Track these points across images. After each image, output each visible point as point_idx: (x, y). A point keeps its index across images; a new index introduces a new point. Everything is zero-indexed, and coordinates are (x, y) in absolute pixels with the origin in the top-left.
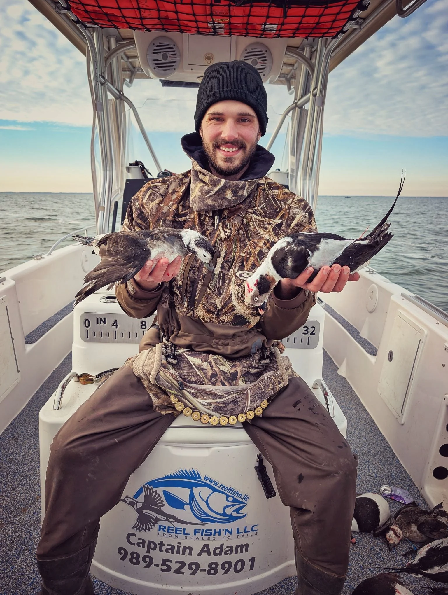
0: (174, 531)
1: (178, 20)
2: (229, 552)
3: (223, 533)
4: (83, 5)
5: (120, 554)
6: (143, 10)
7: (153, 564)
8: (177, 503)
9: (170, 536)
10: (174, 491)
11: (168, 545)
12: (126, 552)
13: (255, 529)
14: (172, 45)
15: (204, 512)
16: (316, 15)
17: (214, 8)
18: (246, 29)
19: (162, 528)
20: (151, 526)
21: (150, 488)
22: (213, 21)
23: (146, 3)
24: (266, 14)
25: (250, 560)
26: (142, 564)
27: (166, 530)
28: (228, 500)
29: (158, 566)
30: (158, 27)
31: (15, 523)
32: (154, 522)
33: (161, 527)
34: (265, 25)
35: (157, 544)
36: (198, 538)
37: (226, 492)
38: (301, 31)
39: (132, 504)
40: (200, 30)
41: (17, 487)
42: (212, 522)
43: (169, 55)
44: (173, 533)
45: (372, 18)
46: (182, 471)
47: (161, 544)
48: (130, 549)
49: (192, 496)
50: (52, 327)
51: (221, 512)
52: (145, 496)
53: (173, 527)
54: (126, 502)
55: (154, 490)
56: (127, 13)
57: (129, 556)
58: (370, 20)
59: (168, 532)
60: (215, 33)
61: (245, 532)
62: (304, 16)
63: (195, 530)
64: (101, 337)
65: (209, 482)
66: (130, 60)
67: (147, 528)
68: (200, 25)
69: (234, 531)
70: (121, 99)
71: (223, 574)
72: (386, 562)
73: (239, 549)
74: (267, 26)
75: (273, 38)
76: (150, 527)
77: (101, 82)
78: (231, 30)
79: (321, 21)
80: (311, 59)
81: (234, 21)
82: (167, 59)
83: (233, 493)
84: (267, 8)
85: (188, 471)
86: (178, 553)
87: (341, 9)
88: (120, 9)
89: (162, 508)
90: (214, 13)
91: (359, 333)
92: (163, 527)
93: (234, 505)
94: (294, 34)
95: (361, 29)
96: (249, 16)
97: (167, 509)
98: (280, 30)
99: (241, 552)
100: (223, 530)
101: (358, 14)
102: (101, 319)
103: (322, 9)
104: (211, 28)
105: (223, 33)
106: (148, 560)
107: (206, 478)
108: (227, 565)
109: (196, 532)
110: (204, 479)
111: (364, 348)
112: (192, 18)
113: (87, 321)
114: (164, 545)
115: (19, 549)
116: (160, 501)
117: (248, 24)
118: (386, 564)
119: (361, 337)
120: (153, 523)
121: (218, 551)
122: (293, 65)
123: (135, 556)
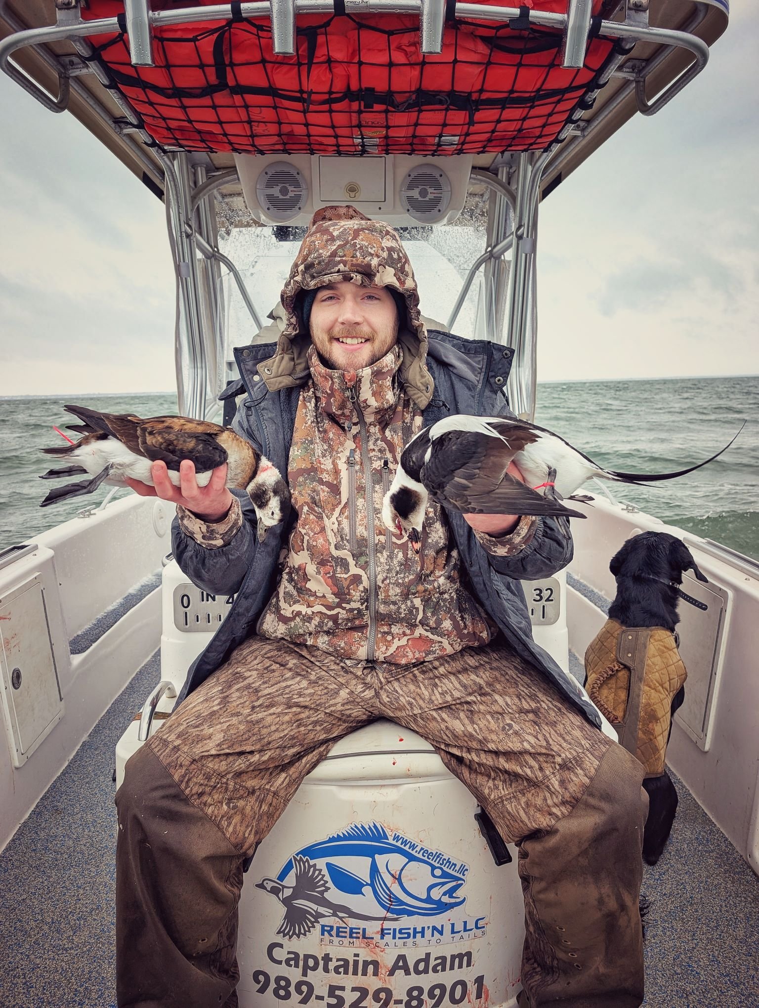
0: (348, 935)
1: (309, 136)
2: (439, 968)
3: (428, 933)
4: (164, 119)
5: (258, 982)
6: (256, 124)
7: (314, 996)
8: (350, 885)
9: (341, 943)
10: (345, 863)
11: (338, 960)
12: (267, 977)
13: (480, 924)
14: (295, 174)
15: (397, 898)
16: (518, 118)
17: (363, 115)
18: (411, 144)
19: (326, 931)
20: (309, 928)
21: (305, 860)
22: (362, 134)
23: (260, 113)
24: (442, 122)
25: (476, 981)
26: (296, 997)
27: (334, 932)
28: (434, 876)
29: (321, 998)
30: (277, 147)
31: (72, 948)
32: (313, 920)
33: (326, 928)
34: (440, 136)
35: (320, 959)
36: (387, 945)
37: (430, 861)
38: (494, 143)
39: (275, 891)
40: (341, 148)
41: (70, 889)
42: (410, 914)
43: (290, 188)
44: (346, 937)
45: (600, 120)
46: (356, 827)
47: (327, 958)
48: (274, 971)
49: (374, 870)
50: (112, 626)
51: (424, 896)
52: (296, 875)
53: (344, 925)
54: (265, 888)
55: (311, 864)
56: (230, 129)
57: (273, 985)
58: (597, 122)
60: (363, 152)
61: (465, 930)
62: (499, 121)
63: (383, 930)
64: (209, 622)
65: (401, 844)
66: (226, 200)
67: (302, 931)
68: (342, 141)
69: (447, 930)
70: (216, 259)
73: (457, 960)
74: (443, 138)
75: (452, 155)
76: (307, 929)
77: (186, 233)
78: (388, 146)
79: (524, 127)
80: (509, 184)
81: (392, 133)
82: (287, 194)
83: (441, 862)
84: (444, 112)
85: (367, 827)
86: (355, 973)
87: (554, 109)
88: (221, 123)
89: (326, 895)
90: (363, 123)
92: (329, 928)
93: (443, 884)
94: (484, 147)
95: (584, 136)
96: (416, 125)
97: (335, 895)
98: (463, 144)
99: (460, 966)
100: (429, 928)
101: (579, 114)
103: (527, 110)
104: (358, 145)
105: (377, 152)
106: (304, 988)
107: (397, 838)
108: (437, 992)
109: (383, 933)
110: (394, 840)
112: (330, 131)
113: (185, 598)
114: (331, 960)
115: (81, 989)
116: (322, 882)
117: (414, 136)
120: (312, 923)
121: (421, 966)
122: (482, 195)
123: (283, 983)
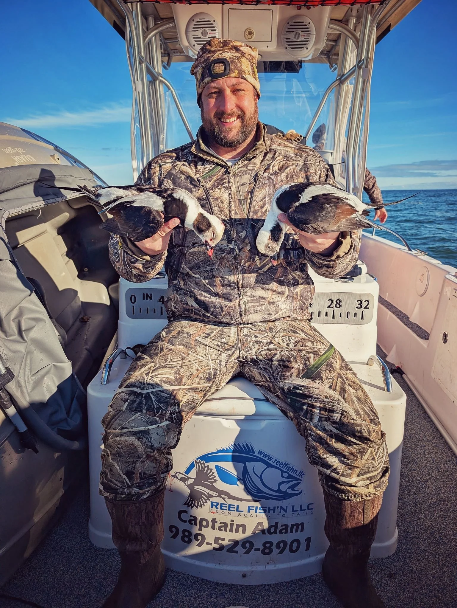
0: (227, 508)
2: (284, 531)
3: (277, 510)
5: (172, 532)
7: (205, 543)
8: (229, 479)
9: (223, 513)
10: (226, 465)
11: (221, 523)
12: (177, 530)
13: (310, 507)
14: (212, 21)
15: (258, 489)
19: (214, 505)
20: (203, 503)
21: (202, 462)
25: (306, 540)
26: (194, 543)
27: (219, 507)
28: (283, 477)
29: (210, 544)
32: (206, 498)
33: (214, 504)
35: (210, 521)
36: (251, 516)
37: (281, 468)
39: (183, 480)
42: (267, 498)
43: (209, 31)
44: (226, 510)
46: (235, 444)
47: (214, 521)
48: (182, 526)
49: (245, 472)
51: (276, 488)
52: (197, 471)
53: (226, 503)
54: (177, 478)
55: (206, 465)
57: (181, 534)
59: (221, 509)
61: (301, 510)
63: (249, 507)
64: (148, 313)
65: (263, 457)
67: (200, 505)
69: (290, 509)
71: (278, 554)
72: (448, 546)
73: (295, 527)
80: (355, 31)
82: (206, 36)
83: (288, 468)
85: (241, 445)
86: (231, 531)
89: (214, 484)
91: (408, 318)
92: (216, 504)
93: (288, 482)
97: (220, 485)
99: (297, 531)
100: (278, 507)
102: (147, 295)
106: (200, 538)
107: (260, 453)
108: (282, 545)
109: (249, 509)
110: (258, 454)
111: (415, 333)
113: (133, 297)
114: (217, 522)
116: (212, 476)
118: (449, 548)
119: (411, 322)
120: (205, 500)
121: (272, 530)
123: (187, 534)
